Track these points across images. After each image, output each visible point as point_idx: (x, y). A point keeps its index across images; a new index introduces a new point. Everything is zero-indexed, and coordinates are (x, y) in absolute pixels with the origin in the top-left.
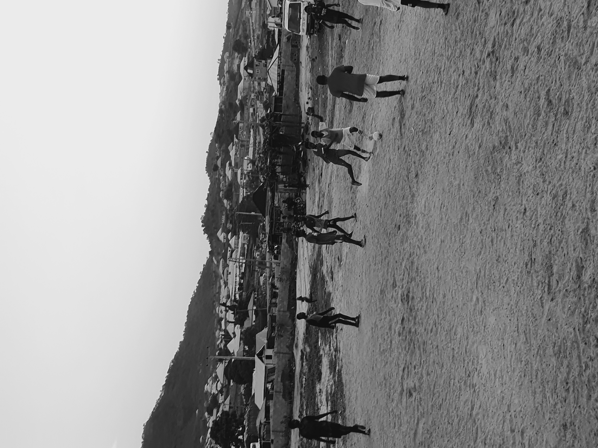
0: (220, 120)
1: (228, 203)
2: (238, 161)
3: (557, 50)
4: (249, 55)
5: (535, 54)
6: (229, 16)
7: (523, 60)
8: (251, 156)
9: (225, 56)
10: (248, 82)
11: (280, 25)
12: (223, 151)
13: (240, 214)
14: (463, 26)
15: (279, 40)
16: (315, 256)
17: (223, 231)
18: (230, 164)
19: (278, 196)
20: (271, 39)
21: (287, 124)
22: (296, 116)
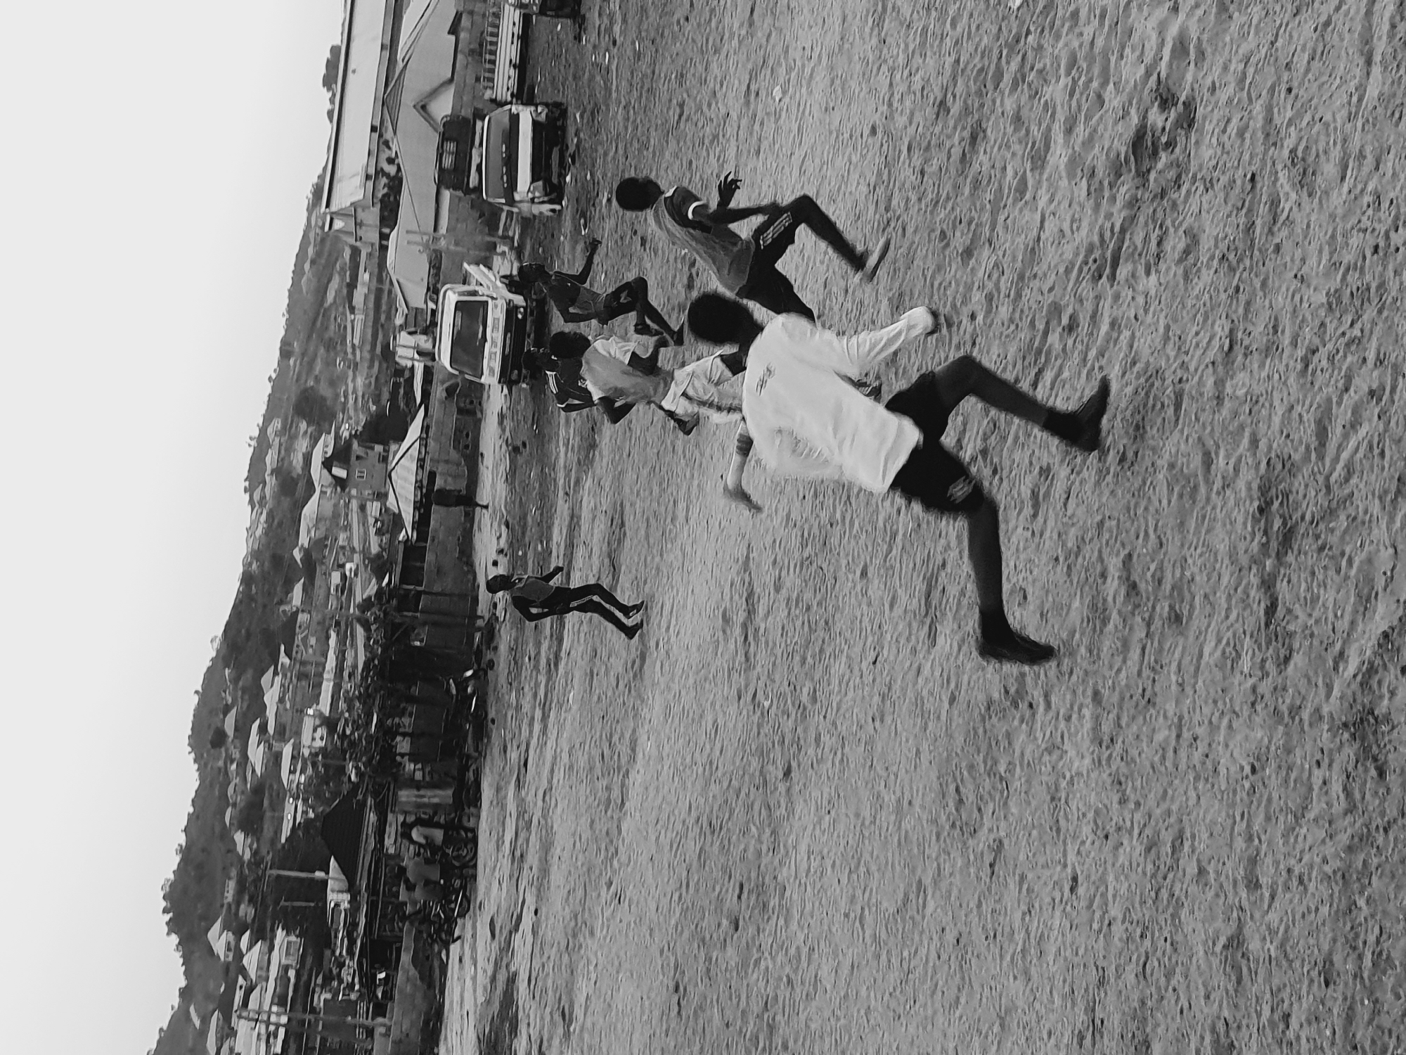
0: (241, 602)
1: (249, 840)
2: (287, 719)
4: (338, 429)
6: (290, 325)
8: (325, 705)
9: (270, 430)
10: (333, 502)
11: (428, 355)
12: (244, 690)
13: (279, 877)
15: (426, 394)
16: (496, 1007)
17: (226, 927)
18: (263, 729)
19: (394, 822)
20: (402, 391)
21: (436, 618)
22: (463, 596)
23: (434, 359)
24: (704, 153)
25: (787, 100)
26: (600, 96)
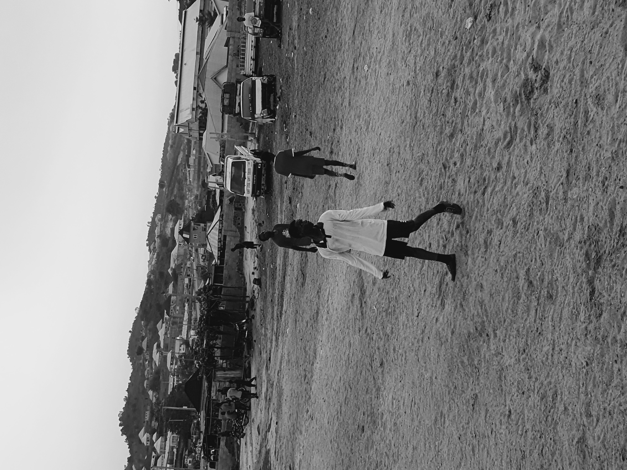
0: (147, 293)
1: (155, 394)
2: (168, 341)
3: (535, 223)
4: (185, 217)
5: (511, 227)
6: (163, 174)
7: (498, 233)
8: (184, 335)
9: (156, 219)
10: (184, 248)
11: (221, 185)
12: (150, 331)
13: (168, 409)
14: (428, 194)
15: (221, 201)
16: (262, 464)
17: (146, 431)
18: (159, 346)
19: (215, 386)
20: (211, 200)
21: (228, 297)
22: (240, 288)
23: (223, 187)
24: (335, 95)
25: (370, 71)
26: (290, 72)
